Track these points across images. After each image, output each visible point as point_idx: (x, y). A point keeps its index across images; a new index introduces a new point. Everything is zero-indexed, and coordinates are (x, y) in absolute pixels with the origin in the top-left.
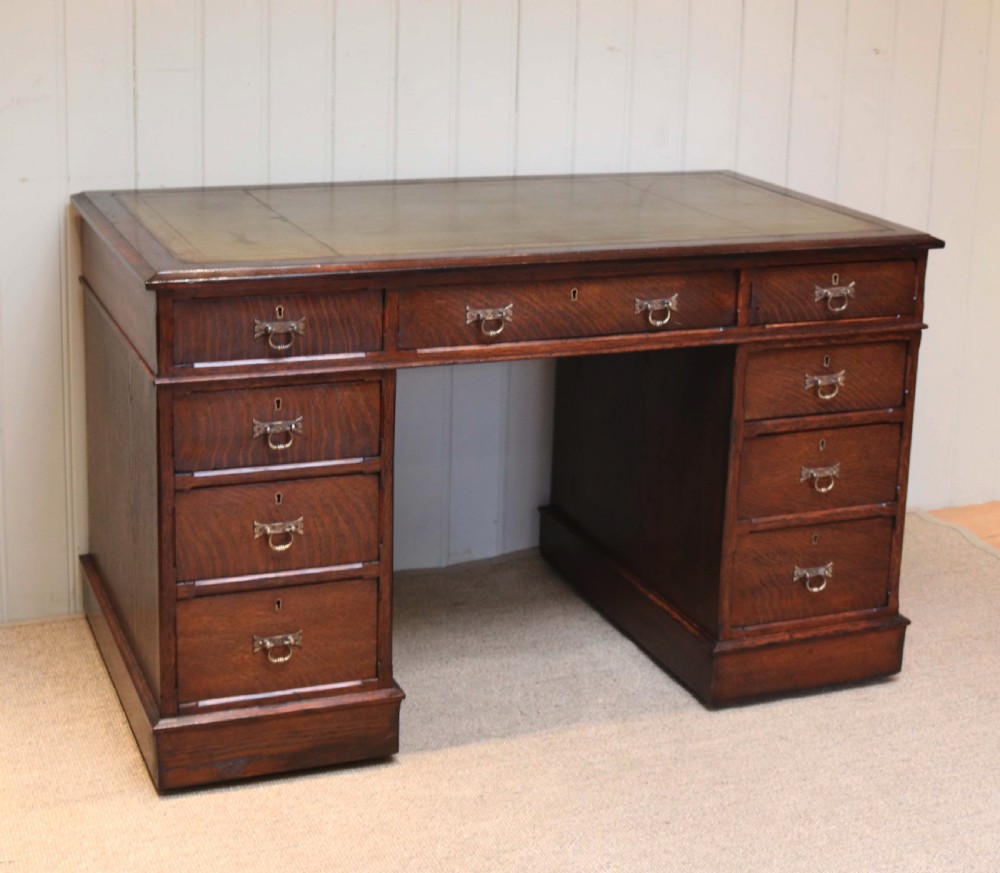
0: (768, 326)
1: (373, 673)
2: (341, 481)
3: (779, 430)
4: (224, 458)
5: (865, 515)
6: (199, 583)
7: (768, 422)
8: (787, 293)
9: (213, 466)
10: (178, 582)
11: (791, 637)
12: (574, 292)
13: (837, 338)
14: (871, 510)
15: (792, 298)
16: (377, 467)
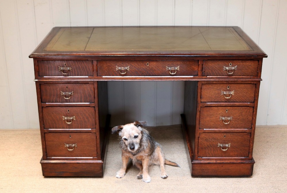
0: (208, 76)
1: (96, 156)
2: (85, 108)
3: (212, 106)
4: (54, 100)
5: (240, 131)
6: (49, 129)
7: (209, 103)
8: (214, 67)
9: (51, 102)
10: (44, 128)
11: (216, 162)
12: (148, 64)
13: (231, 81)
14: (243, 130)
15: (216, 69)
16: (93, 105)
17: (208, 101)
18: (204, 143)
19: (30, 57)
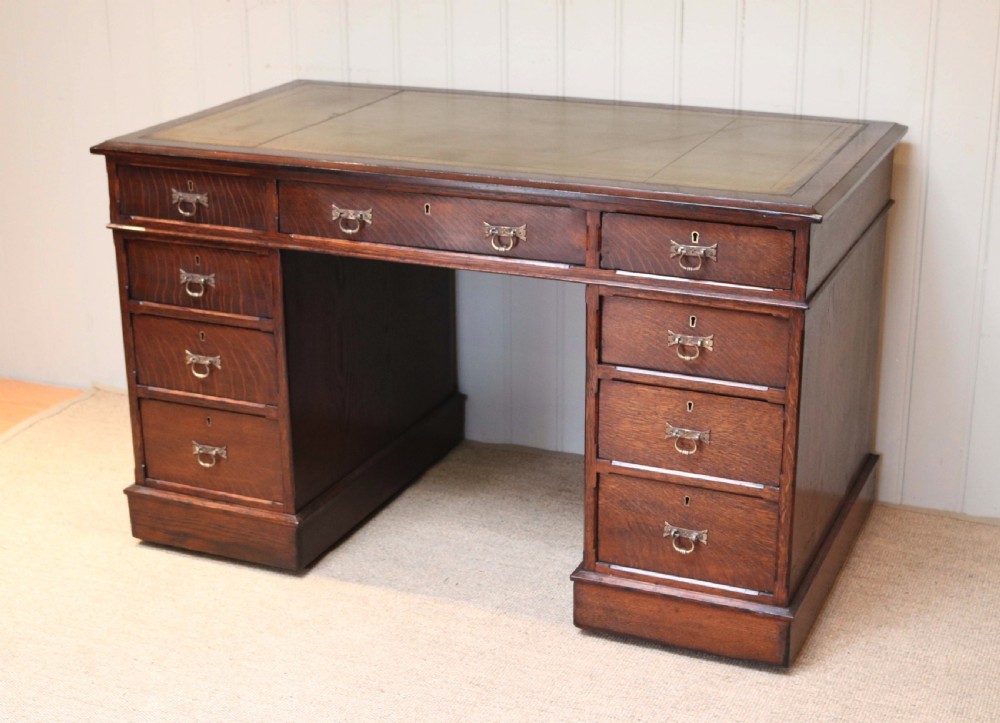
0: (618, 272)
1: (280, 498)
3: (637, 380)
4: (163, 295)
5: (740, 491)
7: (625, 370)
8: (639, 241)
9: (156, 299)
10: (139, 383)
11: (656, 589)
12: (427, 206)
13: (699, 299)
14: (748, 488)
15: (646, 248)
16: (270, 328)
17: (623, 363)
18: (617, 514)
19: (94, 151)
